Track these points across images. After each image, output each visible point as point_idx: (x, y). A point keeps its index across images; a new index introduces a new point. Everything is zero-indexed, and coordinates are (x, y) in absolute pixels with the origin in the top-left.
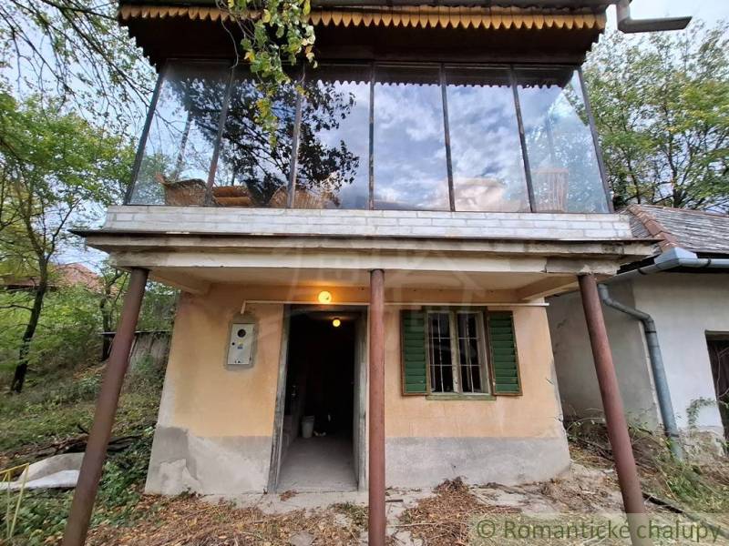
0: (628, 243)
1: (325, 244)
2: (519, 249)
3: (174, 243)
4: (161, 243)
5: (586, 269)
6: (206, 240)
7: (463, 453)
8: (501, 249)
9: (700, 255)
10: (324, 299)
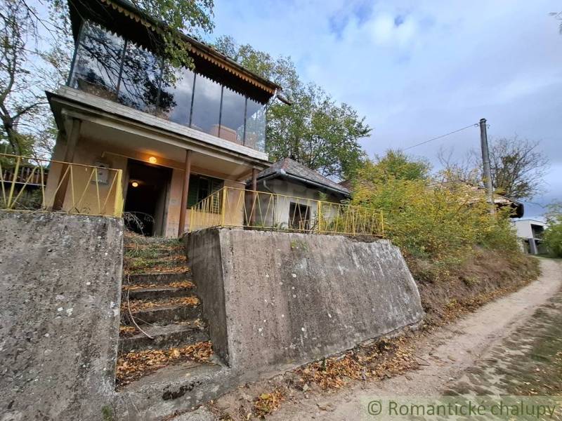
0: (265, 161)
1: (173, 135)
2: (237, 155)
3: (104, 115)
4: (98, 113)
5: (255, 167)
6: (120, 119)
8: (232, 154)
9: (287, 173)
10: (152, 161)
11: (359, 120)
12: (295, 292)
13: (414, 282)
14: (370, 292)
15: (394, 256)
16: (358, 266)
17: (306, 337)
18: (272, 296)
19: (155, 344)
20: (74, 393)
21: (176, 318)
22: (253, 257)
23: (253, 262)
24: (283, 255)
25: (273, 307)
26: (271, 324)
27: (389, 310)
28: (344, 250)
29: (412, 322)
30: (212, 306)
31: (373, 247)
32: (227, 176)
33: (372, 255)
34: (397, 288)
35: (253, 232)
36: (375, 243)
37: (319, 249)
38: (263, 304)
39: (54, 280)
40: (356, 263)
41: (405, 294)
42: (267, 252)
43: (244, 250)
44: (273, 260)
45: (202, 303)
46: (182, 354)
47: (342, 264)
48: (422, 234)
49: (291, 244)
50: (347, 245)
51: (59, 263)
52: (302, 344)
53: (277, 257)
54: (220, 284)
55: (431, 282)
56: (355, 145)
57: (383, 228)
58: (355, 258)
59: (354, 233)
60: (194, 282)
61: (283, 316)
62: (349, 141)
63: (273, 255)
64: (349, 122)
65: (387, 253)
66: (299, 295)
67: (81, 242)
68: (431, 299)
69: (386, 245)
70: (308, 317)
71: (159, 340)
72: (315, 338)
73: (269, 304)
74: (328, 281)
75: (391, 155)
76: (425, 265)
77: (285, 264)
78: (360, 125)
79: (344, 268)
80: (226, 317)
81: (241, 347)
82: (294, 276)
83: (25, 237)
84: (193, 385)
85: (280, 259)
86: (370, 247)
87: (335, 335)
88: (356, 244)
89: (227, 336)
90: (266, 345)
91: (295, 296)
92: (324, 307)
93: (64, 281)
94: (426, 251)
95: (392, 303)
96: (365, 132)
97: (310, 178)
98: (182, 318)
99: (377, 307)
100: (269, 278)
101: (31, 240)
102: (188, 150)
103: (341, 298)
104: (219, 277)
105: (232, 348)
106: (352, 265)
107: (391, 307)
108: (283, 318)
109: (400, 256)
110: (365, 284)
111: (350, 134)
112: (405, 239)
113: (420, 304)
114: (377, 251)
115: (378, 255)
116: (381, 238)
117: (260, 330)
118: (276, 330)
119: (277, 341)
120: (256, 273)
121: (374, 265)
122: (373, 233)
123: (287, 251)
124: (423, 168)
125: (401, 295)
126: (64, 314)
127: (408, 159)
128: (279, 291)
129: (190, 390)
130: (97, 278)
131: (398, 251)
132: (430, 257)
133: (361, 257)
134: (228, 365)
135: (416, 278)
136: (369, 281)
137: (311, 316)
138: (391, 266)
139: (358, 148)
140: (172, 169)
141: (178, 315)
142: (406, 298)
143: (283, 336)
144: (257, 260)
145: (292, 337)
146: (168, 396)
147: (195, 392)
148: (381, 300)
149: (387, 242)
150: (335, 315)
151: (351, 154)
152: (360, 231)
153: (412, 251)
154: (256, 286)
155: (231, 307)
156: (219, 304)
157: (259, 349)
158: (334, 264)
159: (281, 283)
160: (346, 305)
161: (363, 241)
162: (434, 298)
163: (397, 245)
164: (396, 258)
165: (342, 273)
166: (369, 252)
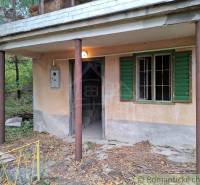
7: (152, 130)
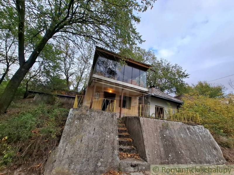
0: (147, 91)
5: (143, 93)
9: (154, 95)
10: (110, 92)
11: (183, 71)
12: (165, 141)
13: (218, 145)
14: (196, 146)
15: (206, 132)
16: (189, 135)
17: (171, 158)
18: (158, 141)
19: (123, 151)
20: (112, 158)
21: (127, 144)
22: (151, 127)
23: (151, 129)
24: (160, 128)
25: (158, 145)
26: (159, 151)
27: (206, 156)
28: (183, 128)
29: (219, 163)
30: (138, 142)
31: (195, 128)
32: (132, 96)
33: (195, 131)
34: (209, 147)
35: (149, 119)
36: (196, 126)
37: (173, 127)
38: (155, 144)
39: (105, 128)
40: (188, 134)
41: (214, 150)
42: (155, 126)
43: (148, 125)
44: (157, 129)
45: (133, 141)
46: (131, 156)
47: (183, 133)
48: (221, 124)
49: (162, 124)
50: (184, 126)
51: (105, 124)
52: (170, 160)
53: (158, 128)
54: (141, 135)
55: (229, 147)
56: (182, 81)
57: (199, 120)
58: (188, 132)
59: (186, 122)
60: (129, 134)
61: (162, 149)
62: (179, 80)
63: (157, 127)
64: (179, 72)
65: (202, 131)
66: (167, 143)
67: (109, 119)
68: (229, 155)
69: (202, 128)
70: (171, 151)
71: (124, 150)
72: (175, 160)
73: (157, 144)
74: (178, 140)
75: (201, 84)
76: (224, 139)
77: (161, 131)
78: (184, 73)
79: (183, 135)
80: (144, 146)
81: (150, 156)
82: (165, 135)
83: (99, 117)
84: (138, 164)
85: (159, 129)
86: (194, 128)
87: (182, 160)
88: (188, 126)
89: (145, 152)
90: (158, 158)
91: (166, 143)
92: (177, 149)
93: (107, 129)
94: (224, 132)
95: (207, 153)
96: (187, 76)
97: (163, 96)
98: (128, 145)
99: (200, 153)
100: (156, 135)
101: (100, 118)
102: (122, 89)
103: (183, 147)
104: (141, 133)
105: (147, 156)
106: (187, 134)
107: (207, 155)
108: (162, 150)
109: (209, 133)
110: (193, 143)
111: (179, 77)
112: (211, 126)
113: (223, 156)
114: (197, 130)
115: (198, 132)
116: (199, 124)
117: (155, 152)
118: (160, 153)
119: (161, 158)
120: (152, 133)
121: (196, 135)
122: (195, 122)
123: (161, 126)
124: (220, 89)
125: (212, 150)
126: (108, 137)
127: (210, 85)
128: (160, 140)
129: (137, 166)
130: (113, 129)
131: (208, 131)
132: (227, 135)
133: (190, 131)
134: (147, 161)
135: (219, 144)
136: (195, 142)
137: (172, 151)
138: (205, 137)
139: (184, 83)
140: (116, 94)
141: (128, 144)
142: (215, 152)
143: (163, 156)
144: (152, 128)
145: (166, 157)
146: (132, 166)
147: (138, 167)
148: (201, 151)
149: (202, 126)
150: (182, 153)
151: (180, 85)
152: (189, 121)
153: (216, 132)
154: (152, 138)
155: (146, 143)
156: (141, 141)
157: (155, 159)
158: (179, 133)
159: (160, 138)
160: (186, 150)
161: (191, 125)
162: (231, 155)
163: (207, 128)
164: (207, 134)
165: (183, 137)
166: (194, 130)
